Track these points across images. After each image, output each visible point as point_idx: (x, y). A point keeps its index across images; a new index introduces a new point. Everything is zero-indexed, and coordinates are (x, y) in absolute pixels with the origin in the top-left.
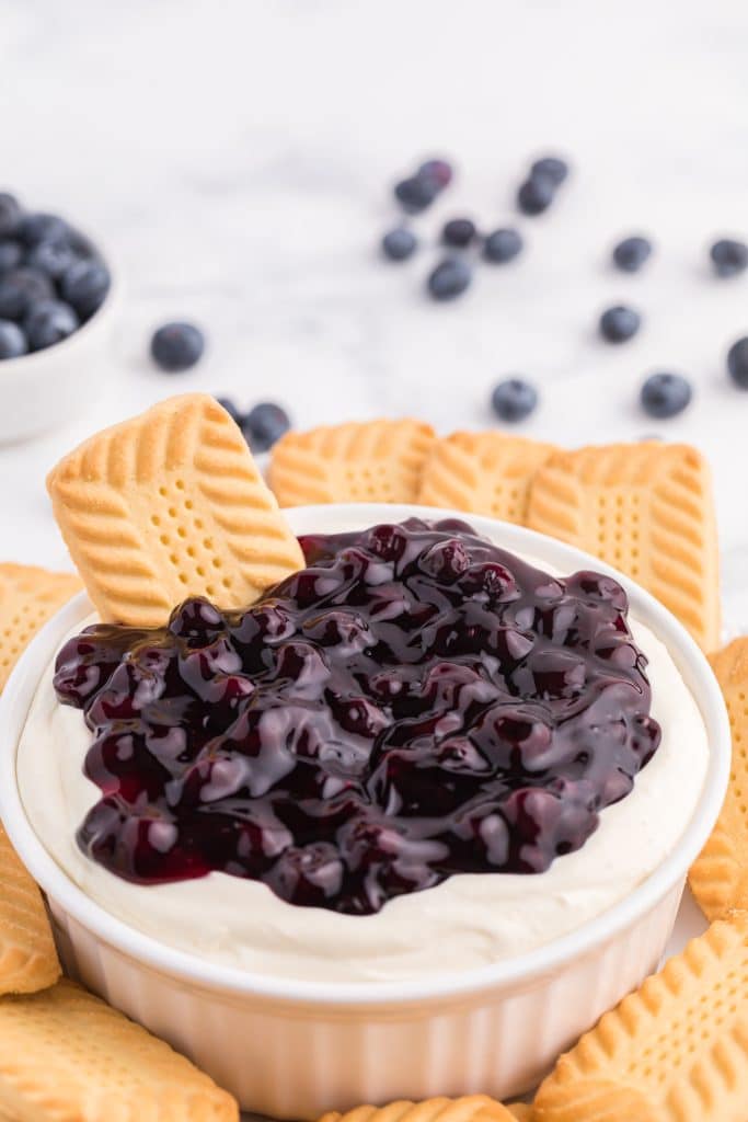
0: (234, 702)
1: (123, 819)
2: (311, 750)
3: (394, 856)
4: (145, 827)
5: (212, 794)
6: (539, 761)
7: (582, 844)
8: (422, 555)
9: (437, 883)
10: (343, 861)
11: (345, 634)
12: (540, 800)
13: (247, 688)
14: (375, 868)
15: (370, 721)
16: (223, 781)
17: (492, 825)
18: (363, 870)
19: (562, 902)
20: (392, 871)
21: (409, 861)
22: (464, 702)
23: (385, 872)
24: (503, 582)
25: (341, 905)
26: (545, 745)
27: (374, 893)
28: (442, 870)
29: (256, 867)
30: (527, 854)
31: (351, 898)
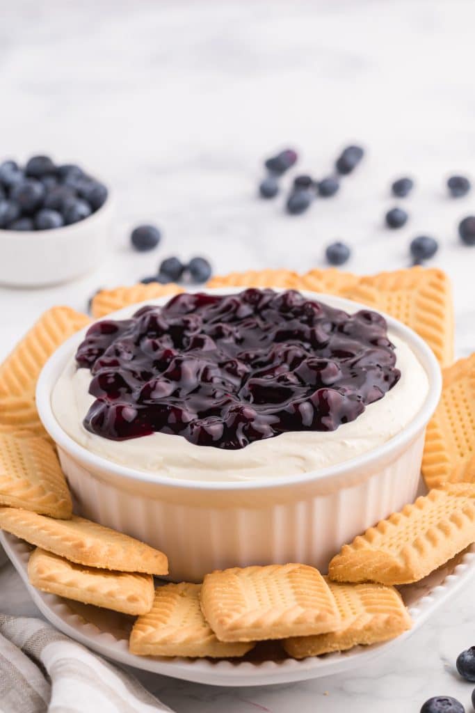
0: (168, 360)
1: (108, 407)
2: (209, 378)
3: (253, 420)
4: (120, 409)
5: (157, 395)
6: (331, 380)
7: (356, 418)
8: (271, 301)
9: (275, 435)
10: (224, 424)
11: (226, 333)
12: (332, 394)
13: (175, 353)
14: (241, 425)
15: (239, 369)
16: (162, 390)
17: (306, 407)
18: (235, 427)
19: (343, 444)
20: (251, 427)
21: (260, 423)
22: (290, 358)
23: (247, 428)
24: (315, 310)
25: (223, 444)
26: (334, 374)
27: (241, 437)
28: (278, 429)
29: (178, 428)
30: (325, 420)
31: (229, 441)
